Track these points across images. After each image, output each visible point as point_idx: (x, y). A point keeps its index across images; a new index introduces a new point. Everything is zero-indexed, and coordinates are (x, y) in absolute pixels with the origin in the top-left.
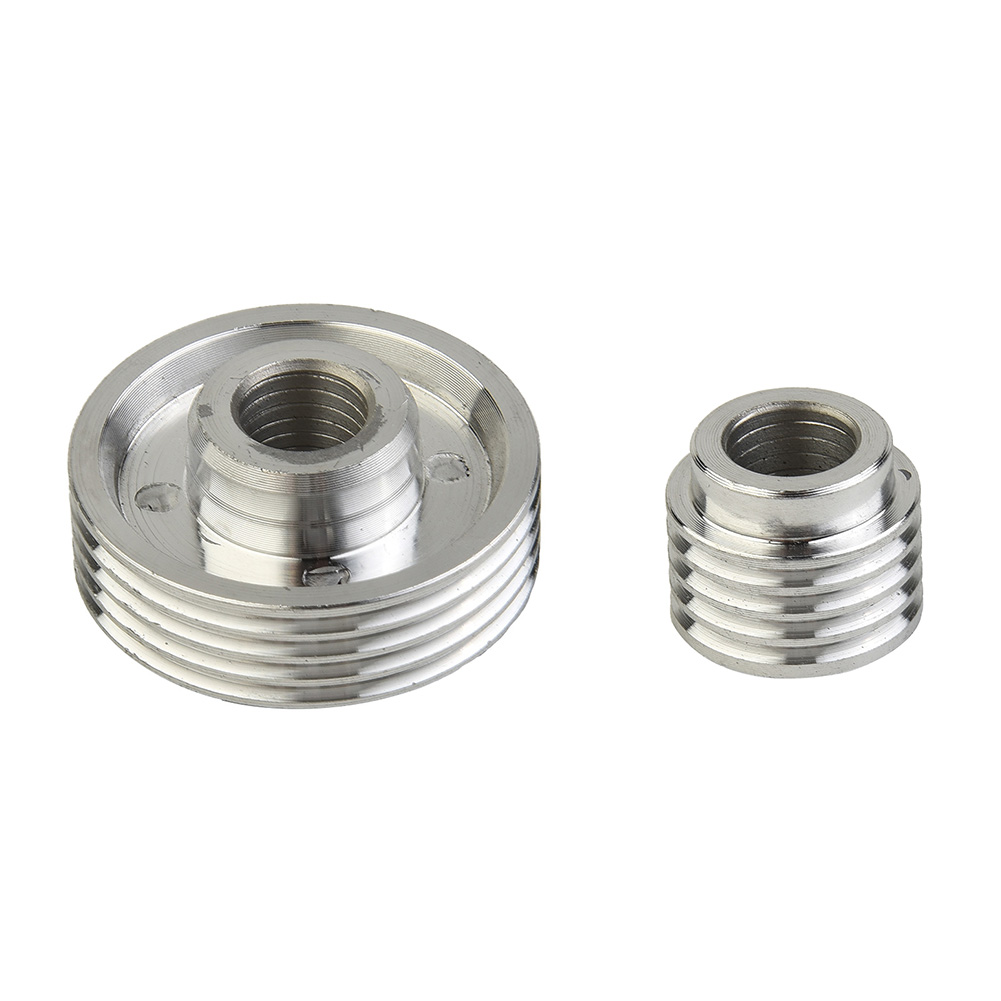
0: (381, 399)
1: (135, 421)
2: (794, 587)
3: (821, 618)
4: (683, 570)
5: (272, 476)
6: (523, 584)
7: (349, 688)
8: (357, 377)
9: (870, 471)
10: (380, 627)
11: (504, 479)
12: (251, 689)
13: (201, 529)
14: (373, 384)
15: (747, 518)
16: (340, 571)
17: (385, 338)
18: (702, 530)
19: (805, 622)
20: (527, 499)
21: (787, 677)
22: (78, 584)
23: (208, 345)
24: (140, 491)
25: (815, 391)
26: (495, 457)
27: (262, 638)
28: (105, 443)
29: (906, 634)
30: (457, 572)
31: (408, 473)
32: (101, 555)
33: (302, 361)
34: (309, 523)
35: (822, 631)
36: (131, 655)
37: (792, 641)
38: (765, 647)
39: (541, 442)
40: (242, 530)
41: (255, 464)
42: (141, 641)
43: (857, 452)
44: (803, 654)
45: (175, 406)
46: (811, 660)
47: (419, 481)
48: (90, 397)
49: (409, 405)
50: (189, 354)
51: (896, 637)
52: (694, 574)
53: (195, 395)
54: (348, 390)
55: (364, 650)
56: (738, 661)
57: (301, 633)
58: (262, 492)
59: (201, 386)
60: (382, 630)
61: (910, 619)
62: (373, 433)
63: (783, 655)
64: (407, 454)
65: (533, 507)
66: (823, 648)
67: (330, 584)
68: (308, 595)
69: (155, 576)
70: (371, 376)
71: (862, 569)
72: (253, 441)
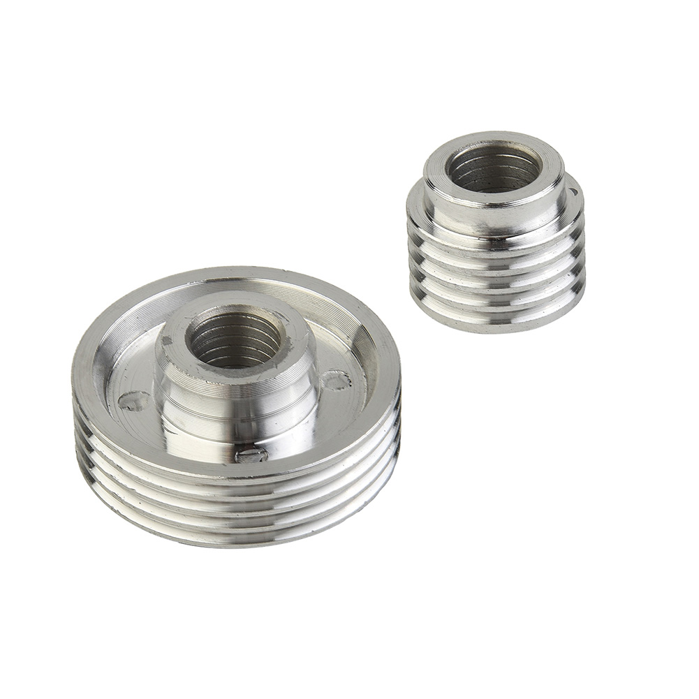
0: (290, 332)
1: (118, 348)
2: (496, 270)
3: (514, 292)
4: (419, 259)
5: (214, 386)
6: (389, 462)
7: (267, 534)
8: (273, 317)
9: (549, 189)
10: (289, 492)
11: (376, 389)
12: (199, 535)
13: (164, 423)
14: (284, 322)
15: (463, 222)
16: (261, 453)
17: (293, 289)
18: (431, 230)
19: (503, 295)
20: (392, 402)
21: (491, 333)
22: (79, 461)
23: (169, 295)
24: (122, 397)
25: (511, 133)
26: (369, 374)
27: (207, 499)
28: (97, 363)
29: (574, 303)
30: (343, 453)
31: (308, 384)
32: (94, 441)
33: (234, 306)
34: (239, 419)
35: (515, 301)
36: (115, 511)
37: (495, 308)
38: (476, 312)
39: (402, 362)
40: (193, 424)
41: (202, 378)
42: (122, 501)
43: (540, 176)
44: (502, 317)
45: (146, 337)
46: (508, 322)
47: (316, 390)
48: (87, 331)
49: (310, 336)
50: (156, 301)
51: (567, 305)
52: (426, 261)
53: (160, 330)
54: (266, 326)
55: (278, 508)
56: (457, 322)
57: (234, 496)
58: (207, 397)
59: (164, 324)
60: (290, 494)
61: (577, 293)
62: (284, 356)
63: (488, 318)
64: (308, 371)
65: (396, 408)
66: (516, 313)
67: (255, 461)
68: (238, 469)
69: (132, 456)
70: (283, 316)
71: (543, 258)
72: (200, 362)
